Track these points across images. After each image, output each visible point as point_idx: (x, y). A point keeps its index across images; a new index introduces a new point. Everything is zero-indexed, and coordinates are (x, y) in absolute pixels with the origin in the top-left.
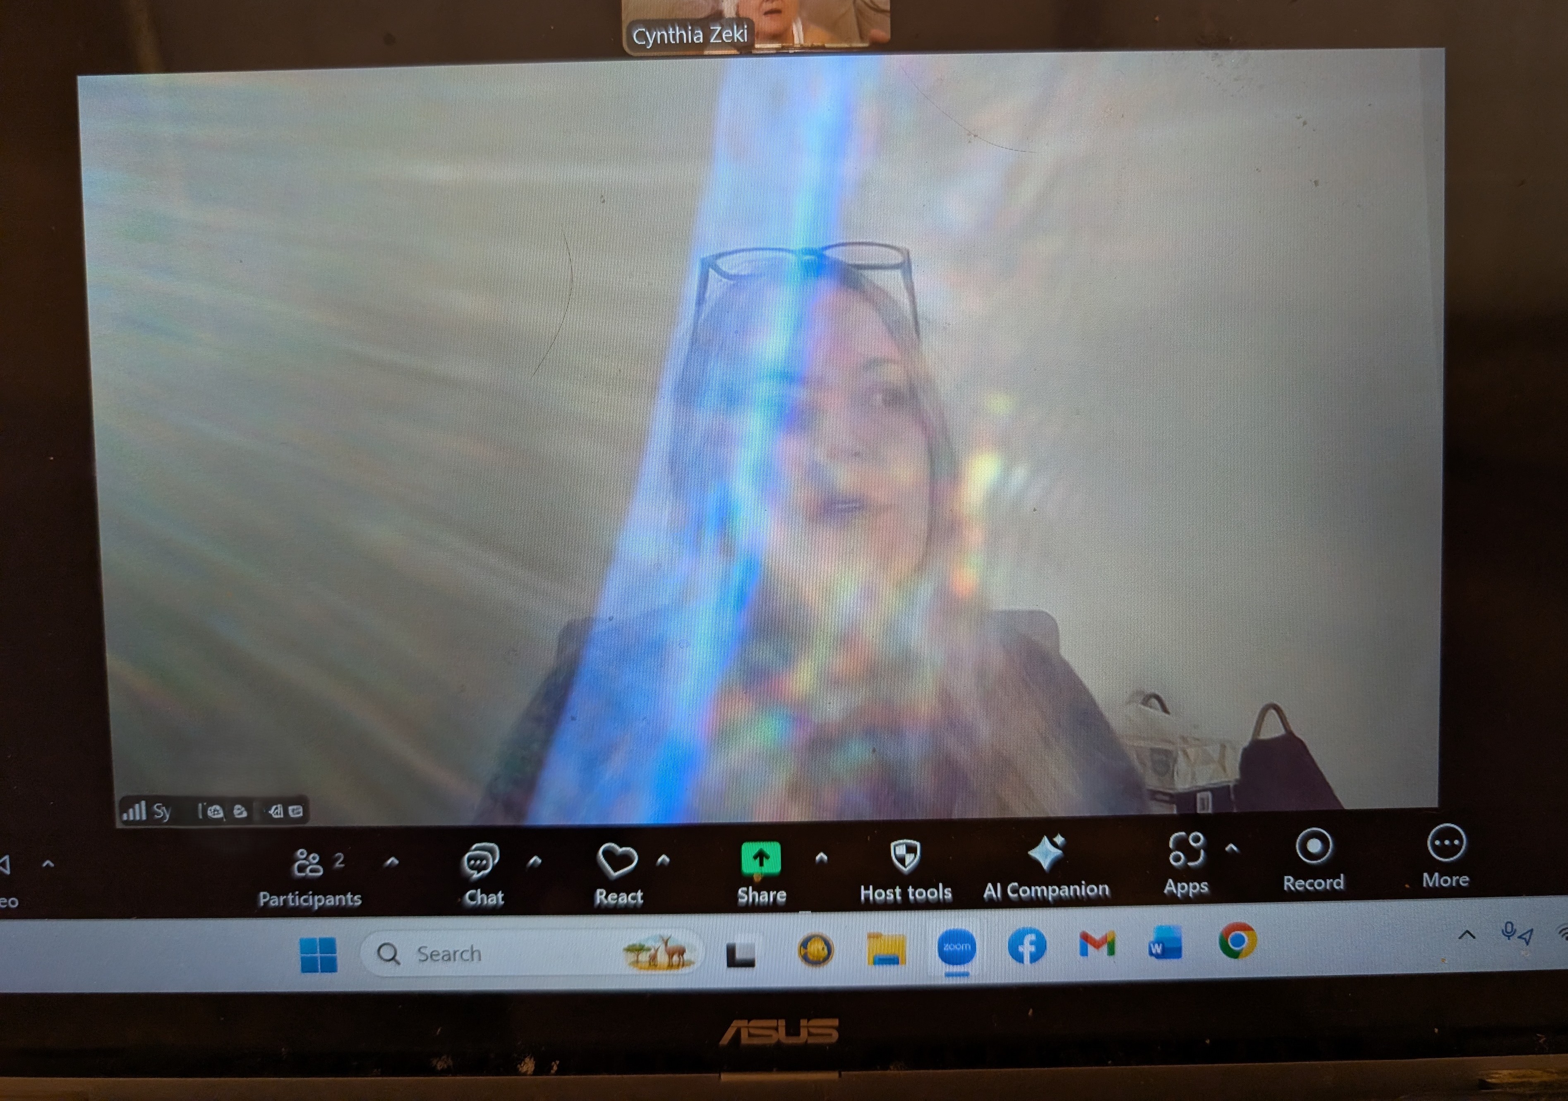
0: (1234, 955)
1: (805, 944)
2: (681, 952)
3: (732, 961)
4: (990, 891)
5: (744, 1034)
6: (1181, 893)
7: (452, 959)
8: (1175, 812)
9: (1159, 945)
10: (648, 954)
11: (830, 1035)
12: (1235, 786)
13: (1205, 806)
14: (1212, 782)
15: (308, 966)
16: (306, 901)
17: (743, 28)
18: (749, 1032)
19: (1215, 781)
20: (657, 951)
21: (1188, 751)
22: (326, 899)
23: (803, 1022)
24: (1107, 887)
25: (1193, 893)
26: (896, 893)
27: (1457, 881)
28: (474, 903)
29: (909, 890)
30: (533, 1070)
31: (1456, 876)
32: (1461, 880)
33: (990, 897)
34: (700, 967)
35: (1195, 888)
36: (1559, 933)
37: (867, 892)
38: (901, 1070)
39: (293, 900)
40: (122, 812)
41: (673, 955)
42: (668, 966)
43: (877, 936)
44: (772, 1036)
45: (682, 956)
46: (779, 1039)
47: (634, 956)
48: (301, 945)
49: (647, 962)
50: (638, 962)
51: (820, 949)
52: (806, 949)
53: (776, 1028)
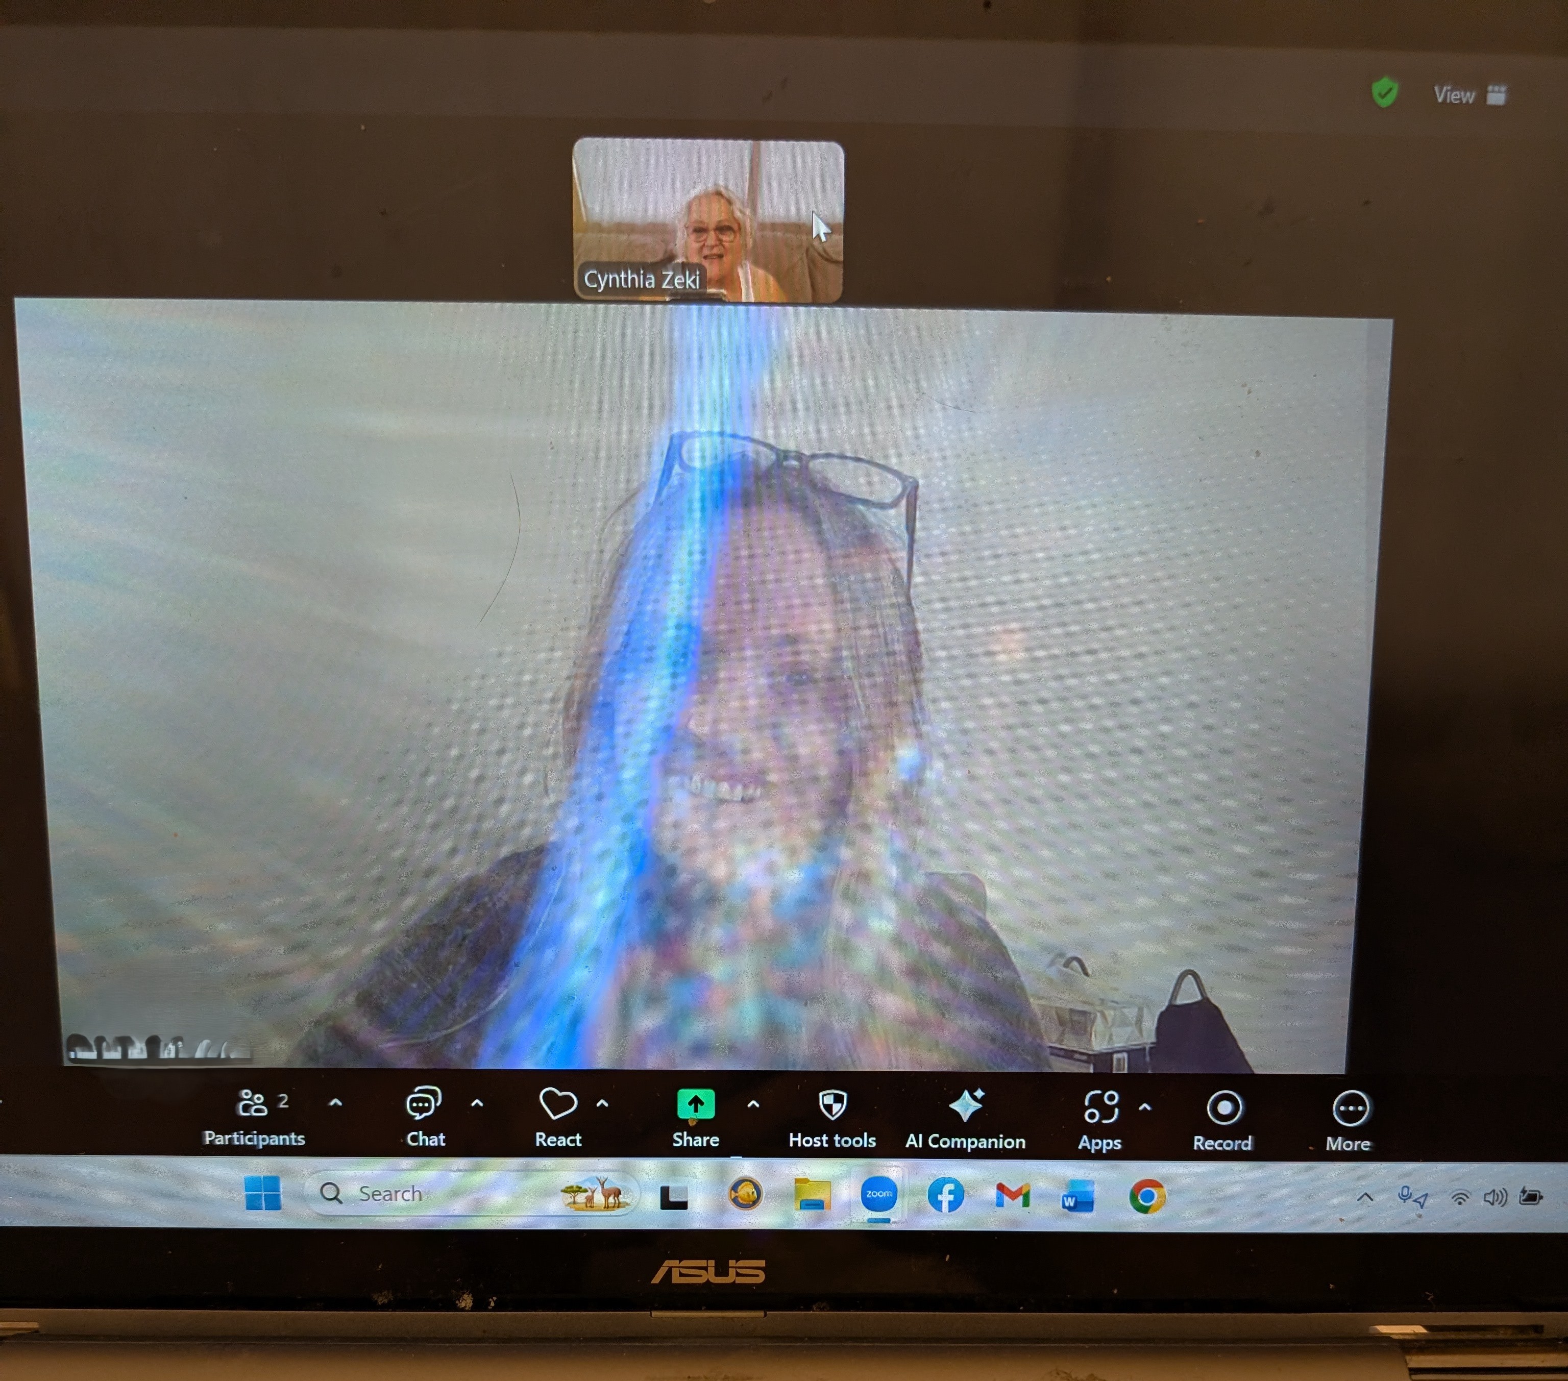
0: (1144, 1210)
1: (735, 1187)
2: (617, 1193)
3: (667, 1204)
4: (912, 1141)
5: (675, 1273)
6: (1095, 1149)
7: (393, 1198)
8: (1091, 1071)
9: (1072, 1198)
10: (587, 1194)
11: (758, 1276)
12: (1151, 1048)
13: (1121, 1065)
14: (1128, 1044)
15: (253, 1203)
16: (250, 1140)
17: (696, 275)
18: (679, 1271)
19: (1131, 1043)
20: (593, 1192)
21: (1106, 1013)
22: (270, 1139)
23: (732, 1263)
24: (1023, 1140)
25: (1106, 1149)
26: (824, 1140)
27: (1359, 1146)
28: (416, 1144)
29: (835, 1138)
30: (471, 1306)
31: (1358, 1141)
32: (1363, 1144)
33: (912, 1146)
34: (634, 1209)
35: (1108, 1144)
36: (1453, 1198)
37: (795, 1139)
38: (824, 1311)
39: (239, 1140)
40: (70, 1049)
41: (609, 1196)
42: (605, 1207)
43: (805, 1181)
44: (701, 1276)
45: (618, 1197)
46: (708, 1280)
47: (571, 1197)
48: (246, 1183)
49: (582, 1203)
50: (575, 1203)
51: (750, 1193)
52: (736, 1192)
53: (706, 1269)
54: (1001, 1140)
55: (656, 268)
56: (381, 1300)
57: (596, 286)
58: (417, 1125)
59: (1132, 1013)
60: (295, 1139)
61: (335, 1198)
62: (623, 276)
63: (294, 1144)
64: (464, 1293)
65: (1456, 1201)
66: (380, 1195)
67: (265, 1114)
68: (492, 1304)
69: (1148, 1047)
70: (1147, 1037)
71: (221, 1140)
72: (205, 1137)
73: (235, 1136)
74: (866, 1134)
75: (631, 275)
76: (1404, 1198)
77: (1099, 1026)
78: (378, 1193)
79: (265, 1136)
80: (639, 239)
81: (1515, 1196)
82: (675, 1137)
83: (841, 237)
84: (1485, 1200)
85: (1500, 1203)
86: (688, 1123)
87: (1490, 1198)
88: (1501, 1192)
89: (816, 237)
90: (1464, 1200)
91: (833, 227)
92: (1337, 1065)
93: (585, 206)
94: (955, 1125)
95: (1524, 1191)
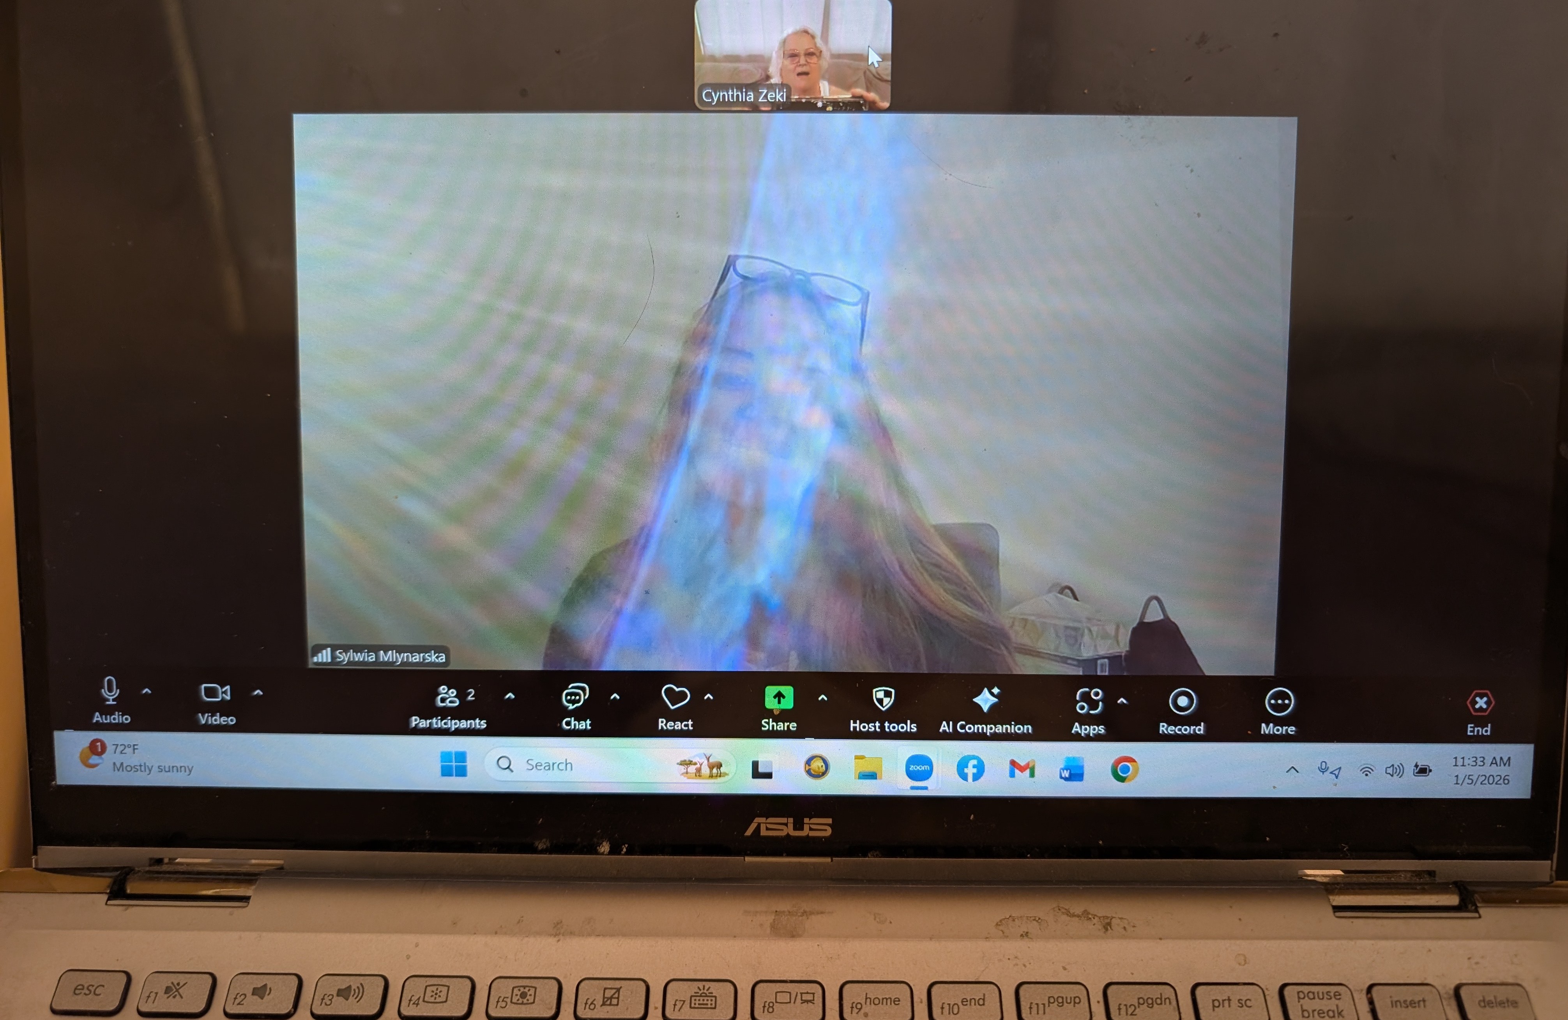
0: (1122, 780)
1: (809, 762)
2: (719, 766)
3: (757, 774)
4: (944, 727)
5: (763, 827)
6: (1084, 733)
7: (551, 768)
8: (1081, 674)
9: (1067, 771)
10: (696, 766)
11: (826, 830)
12: (1125, 656)
13: (1102, 669)
14: (1108, 652)
15: (446, 772)
16: (445, 724)
17: (783, 92)
18: (766, 826)
19: (1111, 652)
20: (701, 765)
21: (1092, 629)
22: (460, 723)
23: (806, 820)
24: (1030, 727)
25: (1093, 733)
26: (876, 726)
27: (1287, 730)
28: (569, 727)
29: (885, 724)
30: (608, 851)
31: (1286, 726)
32: (1289, 729)
33: (944, 731)
34: (733, 777)
35: (1094, 729)
36: (1361, 770)
37: (855, 725)
38: (876, 857)
39: (437, 723)
40: (313, 656)
41: (713, 768)
42: (710, 777)
43: (862, 757)
44: (783, 830)
45: (720, 769)
46: (788, 833)
47: (684, 769)
48: (441, 757)
49: (693, 773)
50: (687, 773)
51: (820, 766)
52: (809, 765)
53: (786, 824)
54: (1013, 726)
55: (754, 87)
56: (540, 847)
57: (710, 100)
58: (571, 714)
59: (1111, 629)
60: (479, 723)
61: (508, 768)
62: (730, 93)
63: (478, 727)
64: (603, 841)
65: (1363, 773)
66: (541, 765)
67: (456, 704)
68: (625, 850)
69: (1123, 654)
70: (1123, 647)
71: (424, 724)
72: (412, 722)
73: (434, 720)
74: (909, 722)
75: (736, 92)
76: (1323, 771)
77: (1086, 638)
78: (540, 764)
79: (456, 721)
80: (743, 66)
81: (1410, 769)
82: (763, 723)
83: (890, 63)
84: (1386, 773)
85: (1398, 775)
86: (773, 712)
87: (1390, 771)
88: (1398, 766)
89: (871, 64)
90: (1370, 773)
91: (883, 57)
92: (1268, 668)
93: (703, 43)
94: (977, 715)
95: (1416, 766)
